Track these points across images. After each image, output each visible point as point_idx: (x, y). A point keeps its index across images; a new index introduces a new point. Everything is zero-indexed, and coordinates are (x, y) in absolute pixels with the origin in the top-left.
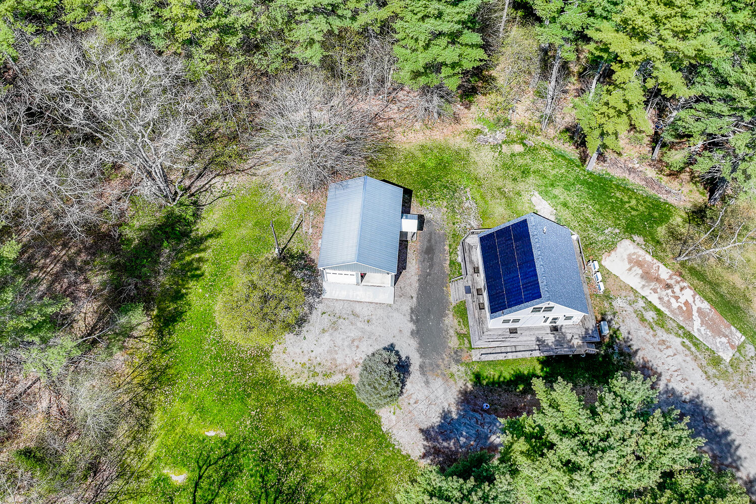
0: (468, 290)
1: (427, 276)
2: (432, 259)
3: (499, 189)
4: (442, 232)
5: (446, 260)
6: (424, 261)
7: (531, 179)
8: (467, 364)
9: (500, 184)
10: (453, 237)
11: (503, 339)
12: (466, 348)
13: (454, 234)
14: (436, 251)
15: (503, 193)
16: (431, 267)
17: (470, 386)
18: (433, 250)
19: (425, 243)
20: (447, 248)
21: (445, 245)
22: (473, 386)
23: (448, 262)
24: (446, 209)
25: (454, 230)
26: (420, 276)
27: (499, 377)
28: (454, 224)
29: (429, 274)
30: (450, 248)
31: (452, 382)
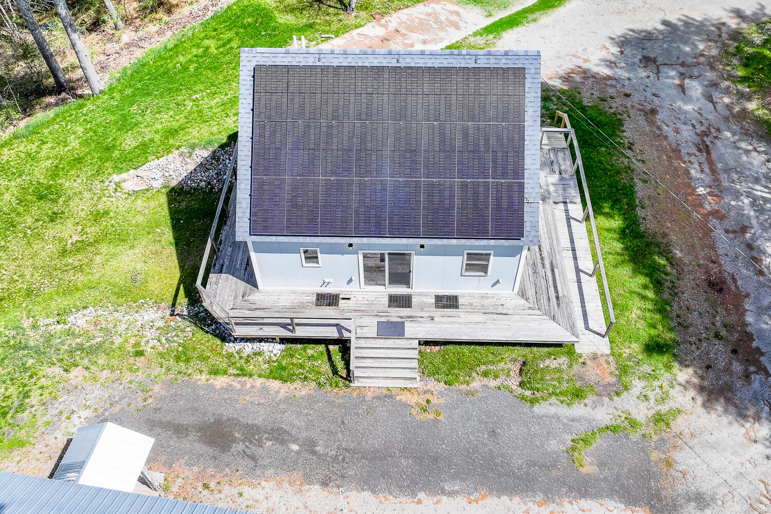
0: (392, 330)
1: (314, 453)
2: (253, 433)
3: (64, 253)
4: (156, 388)
5: (264, 388)
6: (253, 458)
7: (71, 184)
8: (623, 370)
9: (50, 249)
10: (187, 361)
11: (548, 266)
12: (570, 367)
13: (178, 358)
14: (226, 412)
15: (80, 247)
16: (280, 435)
17: (685, 375)
18: (218, 422)
19: (186, 444)
20: (220, 381)
21: (211, 387)
22: (684, 364)
23: (275, 384)
24: (75, 372)
25: (162, 355)
26: (308, 479)
27: (644, 298)
28: (139, 354)
29: (310, 446)
30: (225, 373)
31: (679, 424)
